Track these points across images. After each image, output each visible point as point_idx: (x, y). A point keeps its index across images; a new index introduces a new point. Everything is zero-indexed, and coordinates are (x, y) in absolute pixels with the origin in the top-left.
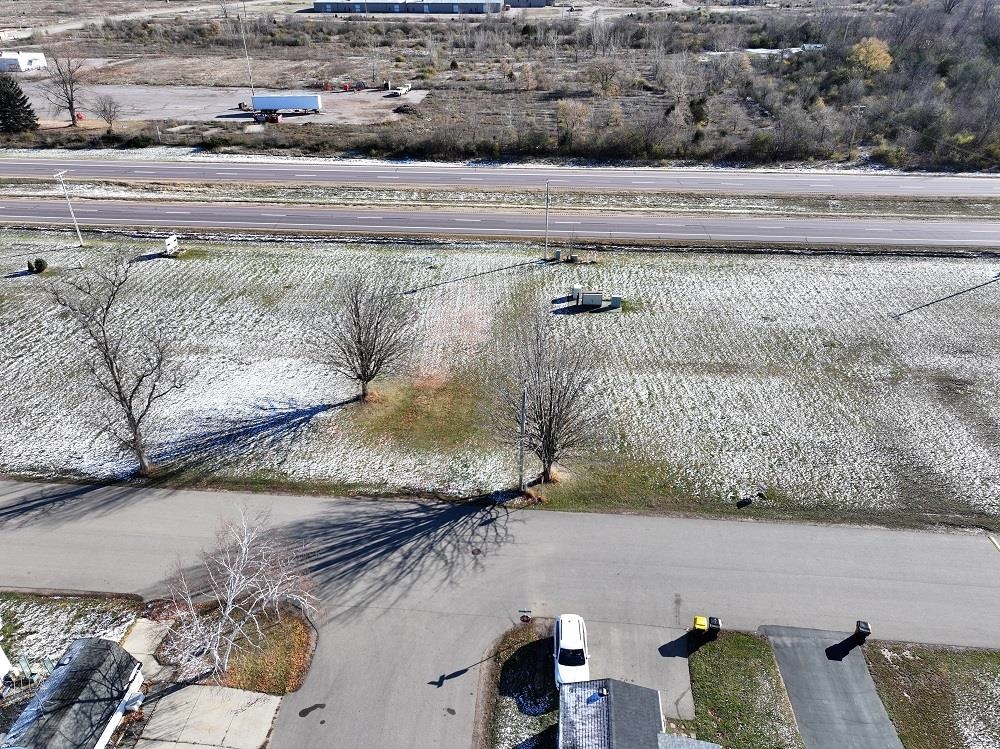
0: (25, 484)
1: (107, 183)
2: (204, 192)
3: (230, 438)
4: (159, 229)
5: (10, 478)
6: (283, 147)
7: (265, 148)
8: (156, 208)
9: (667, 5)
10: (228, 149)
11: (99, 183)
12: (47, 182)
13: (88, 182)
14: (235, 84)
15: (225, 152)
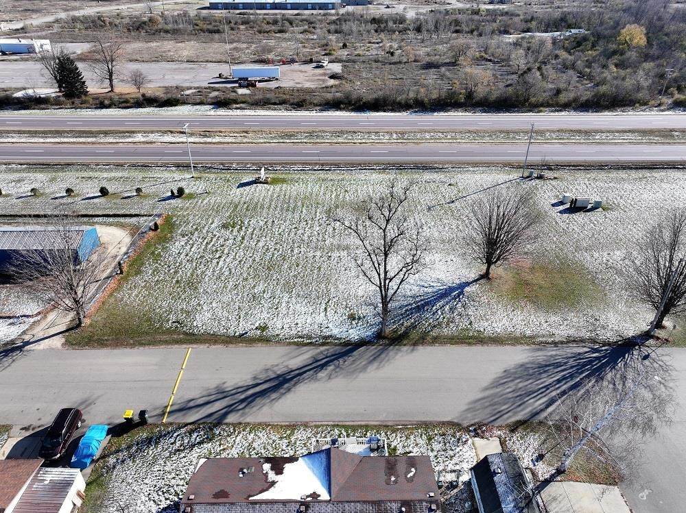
0: (305, 348)
1: (171, 132)
2: (244, 136)
3: (419, 308)
4: (238, 164)
5: (290, 344)
6: (275, 104)
7: (263, 105)
8: (223, 149)
9: (449, 4)
10: (238, 106)
11: (165, 132)
12: (127, 132)
13: (157, 132)
14: (202, 60)
15: (237, 108)
